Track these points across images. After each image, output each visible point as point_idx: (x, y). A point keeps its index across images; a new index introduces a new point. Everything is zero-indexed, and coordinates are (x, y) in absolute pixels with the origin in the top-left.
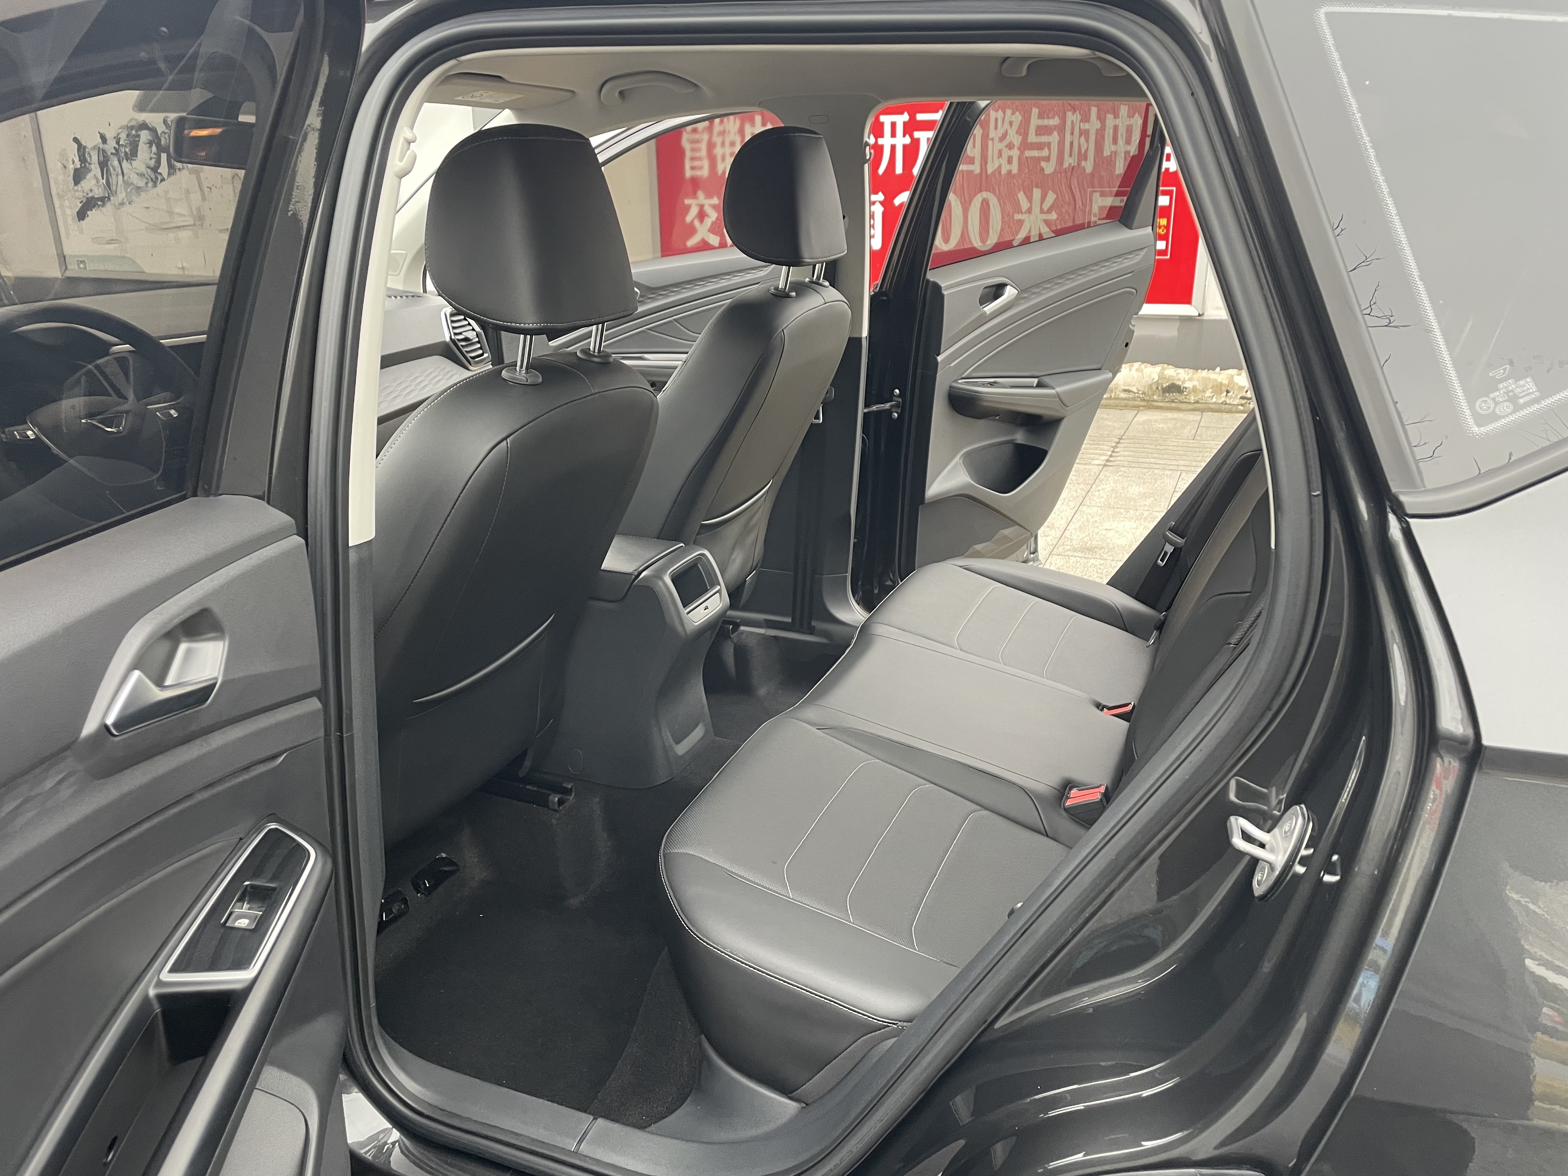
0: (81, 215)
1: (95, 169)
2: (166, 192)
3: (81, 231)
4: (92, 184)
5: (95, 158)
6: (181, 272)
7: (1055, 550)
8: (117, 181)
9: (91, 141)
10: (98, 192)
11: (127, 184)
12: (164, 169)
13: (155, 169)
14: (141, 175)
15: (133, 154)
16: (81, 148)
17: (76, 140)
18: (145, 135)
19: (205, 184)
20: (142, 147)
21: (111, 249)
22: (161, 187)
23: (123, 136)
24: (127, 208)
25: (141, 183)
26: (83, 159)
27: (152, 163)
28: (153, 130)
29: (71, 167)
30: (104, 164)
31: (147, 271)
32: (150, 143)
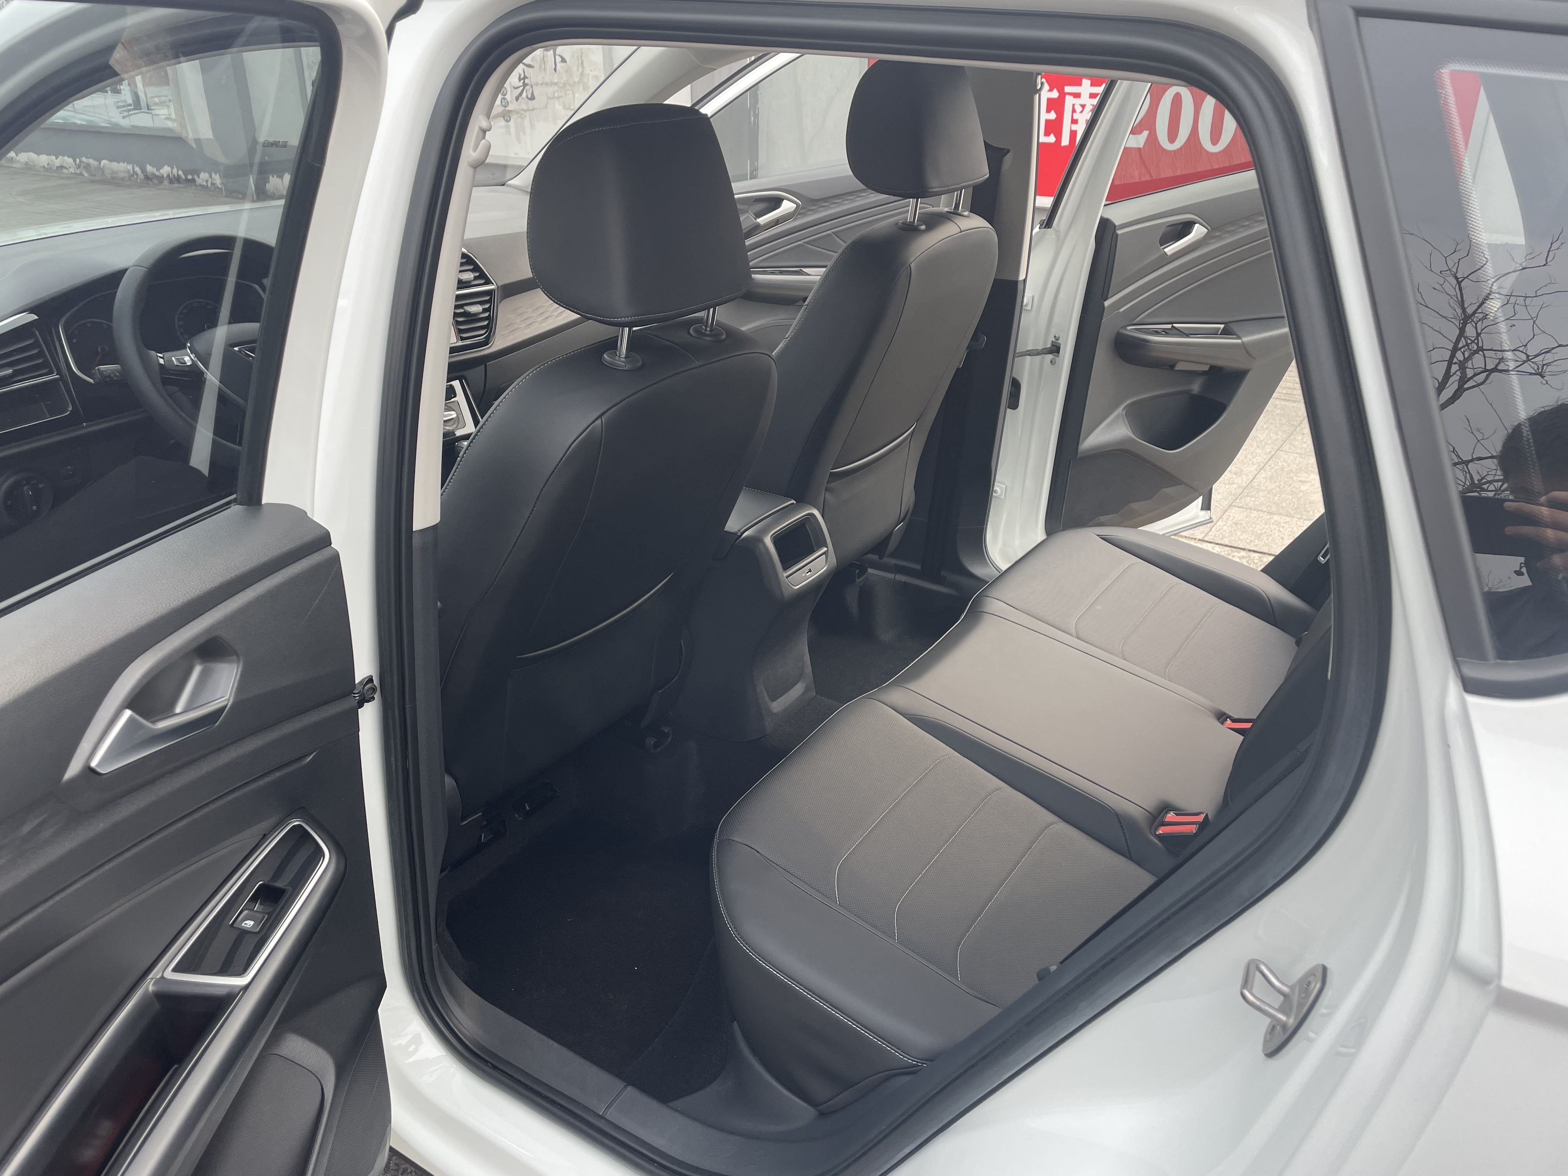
7: (1238, 501)
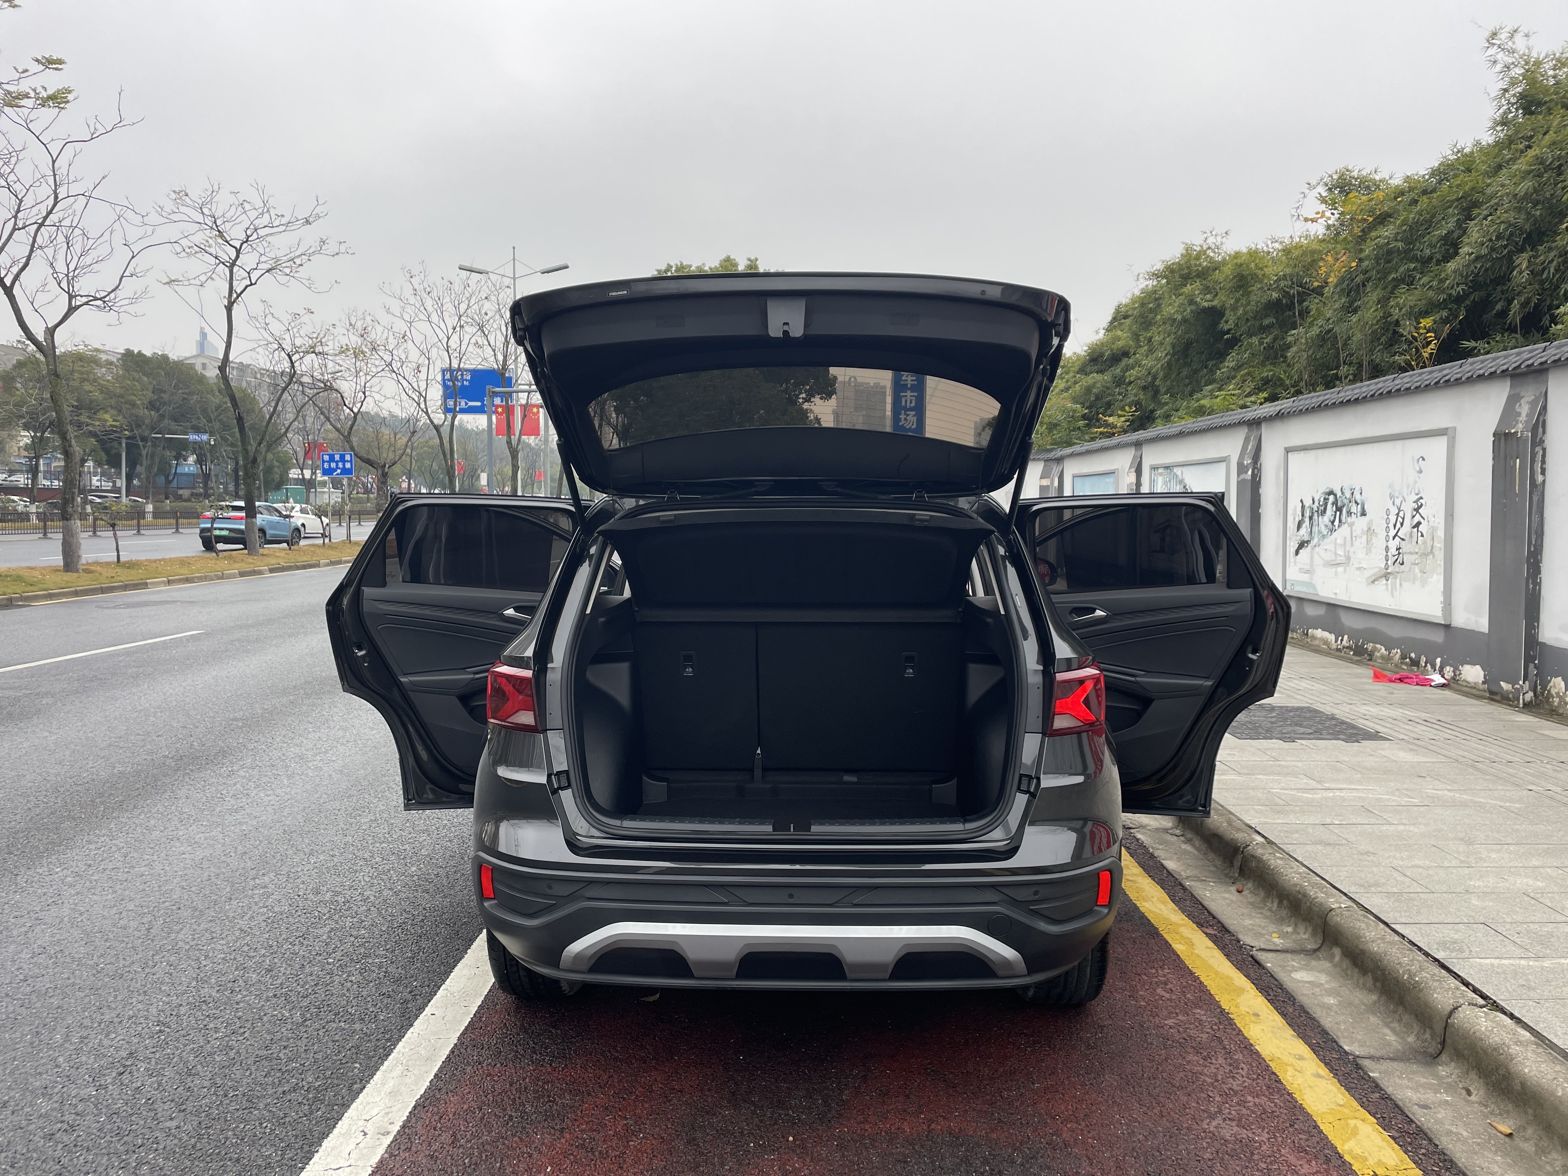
0: (1297, 553)
1: (1307, 520)
2: (1336, 539)
3: (1295, 563)
4: (1304, 531)
5: (1307, 514)
6: (1334, 596)
8: (1315, 529)
9: (1308, 503)
10: (1306, 538)
11: (1320, 532)
12: (1336, 523)
13: (1333, 522)
14: (1326, 526)
15: (1324, 511)
16: (1303, 507)
17: (1302, 501)
18: (1331, 498)
19: (1354, 534)
20: (1329, 506)
21: (1305, 577)
22: (1335, 534)
23: (1322, 499)
24: (1317, 549)
25: (1325, 533)
26: (1303, 515)
27: (1332, 518)
28: (1335, 495)
29: (1297, 520)
30: (1311, 518)
31: (1320, 594)
32: (1333, 504)
